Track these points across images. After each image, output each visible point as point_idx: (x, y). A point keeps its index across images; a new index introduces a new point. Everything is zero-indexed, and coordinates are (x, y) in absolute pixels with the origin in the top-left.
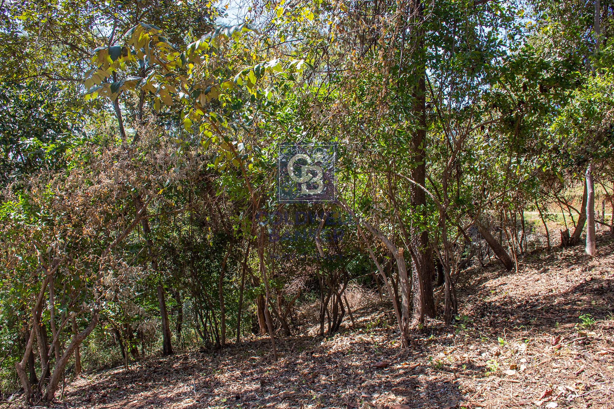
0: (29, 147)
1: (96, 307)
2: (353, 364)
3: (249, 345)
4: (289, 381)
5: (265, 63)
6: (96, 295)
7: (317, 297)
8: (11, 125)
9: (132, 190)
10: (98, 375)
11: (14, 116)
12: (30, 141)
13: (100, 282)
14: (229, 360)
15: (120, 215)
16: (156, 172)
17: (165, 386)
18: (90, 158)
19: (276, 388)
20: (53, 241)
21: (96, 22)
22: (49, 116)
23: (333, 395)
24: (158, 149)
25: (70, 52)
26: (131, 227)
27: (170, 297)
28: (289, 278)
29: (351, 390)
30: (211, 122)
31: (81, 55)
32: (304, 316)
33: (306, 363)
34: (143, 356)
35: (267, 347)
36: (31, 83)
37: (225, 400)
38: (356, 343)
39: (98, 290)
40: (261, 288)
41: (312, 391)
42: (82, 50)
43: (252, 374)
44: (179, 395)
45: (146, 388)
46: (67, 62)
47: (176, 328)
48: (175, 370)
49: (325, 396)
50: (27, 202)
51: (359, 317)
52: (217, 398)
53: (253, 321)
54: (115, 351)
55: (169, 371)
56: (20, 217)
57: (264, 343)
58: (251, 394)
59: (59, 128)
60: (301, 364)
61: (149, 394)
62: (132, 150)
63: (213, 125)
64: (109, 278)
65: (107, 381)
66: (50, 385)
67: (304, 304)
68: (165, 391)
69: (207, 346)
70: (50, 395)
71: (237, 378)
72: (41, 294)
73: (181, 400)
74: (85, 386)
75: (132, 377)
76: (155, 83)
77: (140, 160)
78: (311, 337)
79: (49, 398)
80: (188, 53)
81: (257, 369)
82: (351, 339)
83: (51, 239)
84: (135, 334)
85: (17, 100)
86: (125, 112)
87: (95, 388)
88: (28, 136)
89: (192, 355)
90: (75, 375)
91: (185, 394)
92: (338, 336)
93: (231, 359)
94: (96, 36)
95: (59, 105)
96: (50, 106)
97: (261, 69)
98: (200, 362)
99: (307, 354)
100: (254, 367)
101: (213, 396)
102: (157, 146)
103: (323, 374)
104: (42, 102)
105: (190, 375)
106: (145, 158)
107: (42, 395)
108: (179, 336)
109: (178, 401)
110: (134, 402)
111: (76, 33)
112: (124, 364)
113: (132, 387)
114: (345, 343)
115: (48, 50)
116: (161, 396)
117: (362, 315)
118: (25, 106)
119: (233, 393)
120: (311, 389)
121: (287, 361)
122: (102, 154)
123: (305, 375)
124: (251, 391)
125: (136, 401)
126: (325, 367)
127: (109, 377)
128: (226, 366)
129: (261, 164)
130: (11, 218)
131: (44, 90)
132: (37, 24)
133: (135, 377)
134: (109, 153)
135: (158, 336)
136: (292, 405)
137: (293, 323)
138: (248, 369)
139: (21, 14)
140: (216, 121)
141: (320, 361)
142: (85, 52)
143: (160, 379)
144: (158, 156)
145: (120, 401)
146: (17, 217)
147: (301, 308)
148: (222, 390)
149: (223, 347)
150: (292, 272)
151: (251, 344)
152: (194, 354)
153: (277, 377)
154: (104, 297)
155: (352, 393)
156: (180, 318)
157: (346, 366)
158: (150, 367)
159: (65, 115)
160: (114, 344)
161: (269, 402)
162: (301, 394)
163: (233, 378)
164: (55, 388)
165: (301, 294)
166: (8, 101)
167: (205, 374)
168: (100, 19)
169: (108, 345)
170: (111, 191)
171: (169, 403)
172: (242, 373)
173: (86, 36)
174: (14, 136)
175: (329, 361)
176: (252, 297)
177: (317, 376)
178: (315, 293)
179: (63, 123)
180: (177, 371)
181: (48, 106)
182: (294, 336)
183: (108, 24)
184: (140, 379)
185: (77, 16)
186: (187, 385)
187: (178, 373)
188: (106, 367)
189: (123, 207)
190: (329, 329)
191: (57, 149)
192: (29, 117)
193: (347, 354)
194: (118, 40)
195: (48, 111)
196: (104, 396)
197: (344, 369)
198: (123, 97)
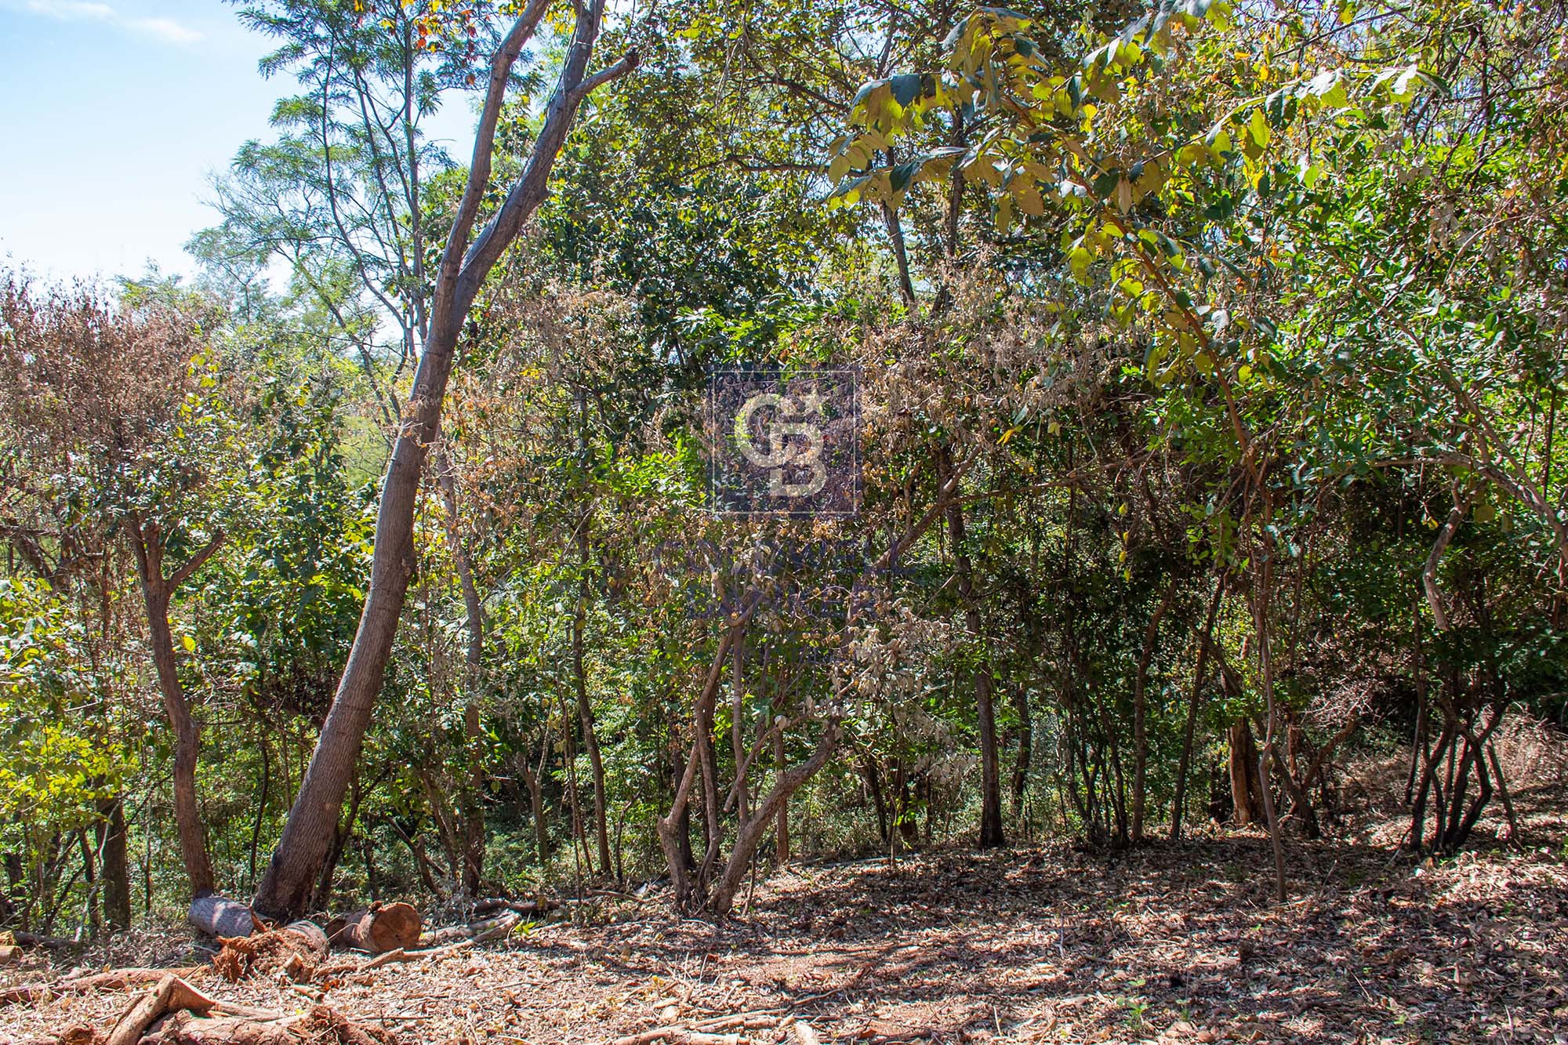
0: (696, 330)
1: (835, 711)
2: (1522, 945)
3: (1203, 847)
4: (1322, 961)
5: (1299, 85)
6: (837, 681)
7: (1399, 742)
8: (660, 280)
9: (932, 431)
10: (826, 871)
11: (666, 260)
12: (699, 316)
13: (846, 651)
14: (1147, 880)
15: (901, 492)
16: (990, 387)
17: (986, 921)
18: (832, 352)
19: (1282, 973)
20: (747, 547)
21: (848, 23)
22: (738, 255)
23: (1459, 1024)
24: (996, 330)
25: (787, 101)
26: (926, 523)
27: (1006, 702)
28: (1326, 681)
29: (1518, 1022)
30: (1143, 255)
31: (813, 107)
32: (1357, 789)
33: (1371, 920)
34: (928, 842)
35: (1255, 861)
36: (704, 182)
37: (1141, 982)
38: (1529, 886)
39: (841, 671)
40: (1247, 701)
41: (1391, 1000)
42: (816, 94)
43: (1213, 926)
44: (1020, 950)
45: (937, 921)
46: (781, 126)
47: (1013, 781)
48: (1010, 887)
49: (1434, 1022)
50: (693, 455)
51: (1531, 812)
52: (1120, 973)
53: (1213, 786)
54: (864, 820)
55: (995, 886)
56: (678, 489)
57: (1244, 847)
58: (1211, 978)
59: (759, 283)
60: (1353, 919)
61: (946, 934)
62: (932, 333)
63: (1148, 262)
64: (868, 643)
65: (847, 889)
66: (724, 878)
67: (1360, 757)
68: (986, 935)
69: (1091, 837)
70: (724, 900)
71: (1173, 930)
72: (714, 669)
73: (1026, 964)
74: (797, 892)
75: (908, 889)
76: (999, 160)
77: (953, 358)
78: (1380, 852)
79: (722, 906)
80: (1089, 77)
81: (1227, 915)
82: (1513, 872)
83: (741, 543)
84: (911, 785)
85: (674, 222)
86: (914, 238)
87: (817, 900)
88: (695, 304)
89: (1053, 855)
90: (774, 864)
91: (1036, 949)
92: (1469, 858)
93: (1153, 879)
94: (847, 58)
95: (761, 229)
96: (744, 233)
97: (1285, 102)
98: (1074, 874)
99: (1373, 894)
100: (1219, 908)
101: (1111, 968)
102: (997, 322)
103: (1425, 959)
104: (725, 224)
105: (1046, 903)
106: (964, 352)
107: (706, 897)
108: (1018, 803)
109: (1016, 963)
110: (911, 949)
111: (803, 54)
112: (884, 855)
113: (906, 913)
114: (1491, 881)
115: (741, 103)
116: (975, 945)
117: (1543, 807)
118: (690, 233)
119: (1166, 969)
120: (1388, 994)
121: (1312, 905)
122: (860, 342)
123: (1368, 953)
124: (1214, 971)
125: (915, 948)
126: (1430, 941)
127: (852, 880)
128: (1140, 893)
129: (1274, 368)
130: (660, 490)
131: (730, 196)
132: (720, 43)
133: (911, 889)
134: (878, 339)
135: (966, 796)
136: (1333, 1028)
137: (1328, 805)
138: (1201, 912)
139: (689, 25)
140: (1154, 253)
141: (1415, 921)
142: (823, 99)
143: (973, 903)
144: (998, 347)
145: (877, 941)
146: (671, 489)
147: (1350, 766)
148: (1132, 954)
149: (1134, 845)
150: (1336, 666)
151: (1208, 847)
152: (1058, 854)
153: (1284, 945)
154: (854, 689)
155: (1522, 1030)
156: (1024, 760)
157: (1499, 948)
158: (947, 870)
159: (775, 253)
160: (863, 804)
161: (1263, 1008)
162: (1358, 1002)
163: (1162, 928)
164: (733, 887)
165: (1357, 726)
166: (656, 227)
167: (1086, 908)
168: (858, 15)
169: (848, 805)
170: (881, 432)
171: (996, 965)
172: (1186, 919)
173: (825, 59)
174: (665, 303)
175: (1442, 925)
176: (1222, 722)
177: (1406, 960)
178: (1395, 729)
179: (768, 270)
180: (1015, 890)
181: (738, 232)
182: (1329, 839)
183: (876, 26)
184: (923, 895)
185: (805, 15)
186: (1043, 929)
187: (1017, 895)
188: (843, 856)
189: (907, 470)
190: (1438, 835)
191: (757, 331)
192: (697, 261)
193: (1499, 914)
194: (900, 61)
195: (739, 244)
196: (840, 922)
197: (1490, 956)
198: (909, 201)
